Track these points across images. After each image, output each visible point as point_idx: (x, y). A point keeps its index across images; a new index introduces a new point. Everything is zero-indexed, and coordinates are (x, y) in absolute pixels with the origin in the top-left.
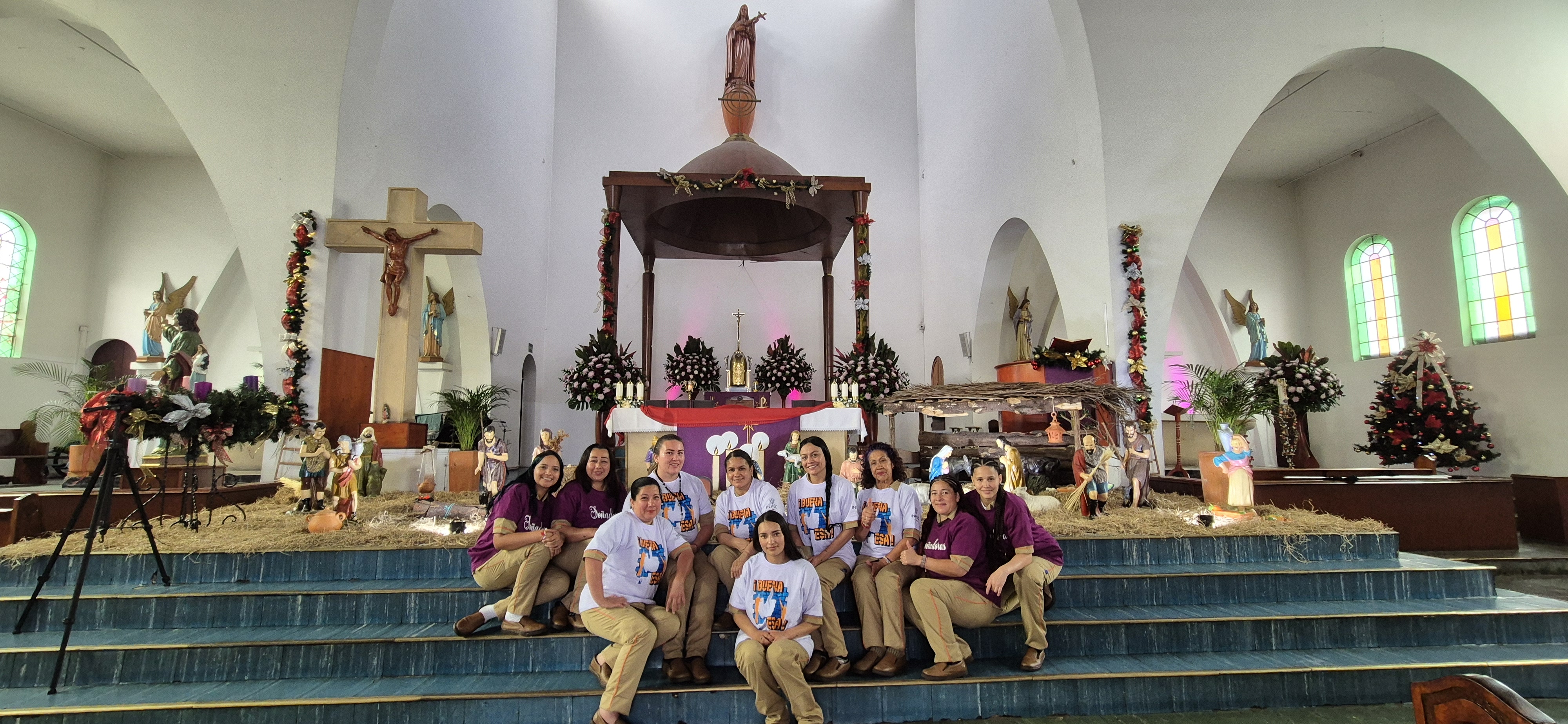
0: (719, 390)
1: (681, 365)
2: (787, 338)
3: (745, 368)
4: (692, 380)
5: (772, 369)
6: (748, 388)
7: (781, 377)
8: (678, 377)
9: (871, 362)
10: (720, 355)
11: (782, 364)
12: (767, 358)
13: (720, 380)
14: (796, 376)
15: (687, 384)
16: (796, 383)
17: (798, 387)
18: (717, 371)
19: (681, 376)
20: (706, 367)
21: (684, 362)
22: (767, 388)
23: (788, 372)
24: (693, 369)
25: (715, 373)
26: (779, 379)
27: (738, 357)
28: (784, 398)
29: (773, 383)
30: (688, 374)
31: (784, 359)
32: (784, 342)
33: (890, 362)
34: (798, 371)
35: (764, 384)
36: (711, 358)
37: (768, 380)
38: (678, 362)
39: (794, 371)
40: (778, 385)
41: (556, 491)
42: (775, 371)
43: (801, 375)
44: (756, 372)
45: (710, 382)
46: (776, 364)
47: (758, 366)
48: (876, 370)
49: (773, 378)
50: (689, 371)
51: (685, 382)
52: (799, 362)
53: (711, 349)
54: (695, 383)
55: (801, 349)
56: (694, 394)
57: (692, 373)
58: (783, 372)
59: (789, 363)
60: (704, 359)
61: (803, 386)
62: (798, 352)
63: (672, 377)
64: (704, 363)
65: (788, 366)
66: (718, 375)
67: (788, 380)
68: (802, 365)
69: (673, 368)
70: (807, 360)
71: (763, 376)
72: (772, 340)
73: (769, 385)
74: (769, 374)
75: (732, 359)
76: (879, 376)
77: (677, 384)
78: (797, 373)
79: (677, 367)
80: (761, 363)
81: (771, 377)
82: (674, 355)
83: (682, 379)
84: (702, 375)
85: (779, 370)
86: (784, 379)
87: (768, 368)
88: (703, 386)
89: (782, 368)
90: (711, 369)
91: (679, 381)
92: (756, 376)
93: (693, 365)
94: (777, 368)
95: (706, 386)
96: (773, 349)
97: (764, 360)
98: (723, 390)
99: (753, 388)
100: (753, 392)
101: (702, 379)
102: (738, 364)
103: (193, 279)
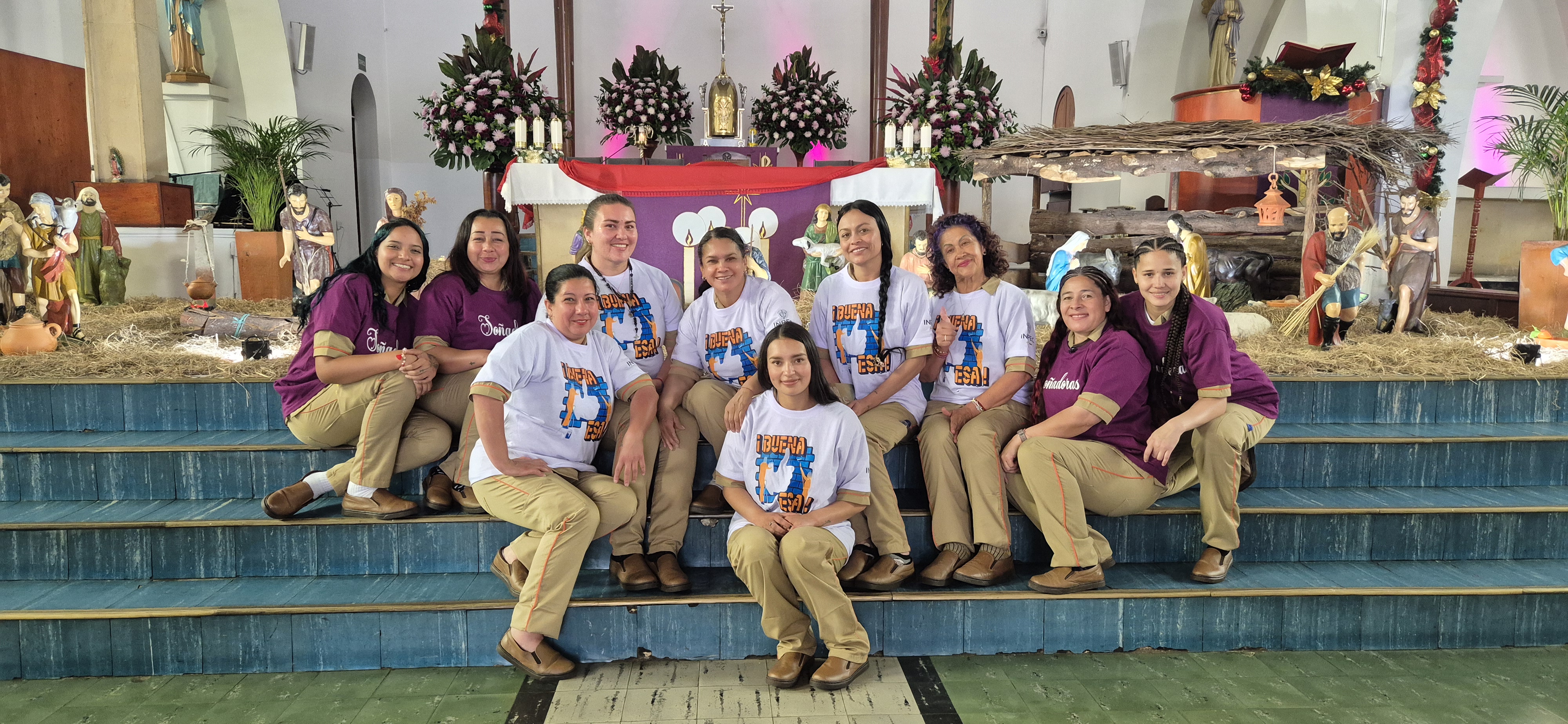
0: (691, 143)
1: (626, 98)
2: (807, 53)
3: (735, 105)
4: (645, 124)
5: (780, 108)
6: (739, 142)
7: (796, 122)
8: (621, 119)
9: (953, 91)
10: (692, 81)
11: (797, 98)
12: (772, 88)
13: (693, 125)
14: (821, 119)
15: (637, 132)
16: (822, 133)
17: (824, 139)
18: (687, 109)
19: (625, 117)
20: (669, 101)
21: (630, 93)
22: (772, 139)
23: (807, 113)
24: (645, 104)
25: (683, 112)
26: (792, 126)
27: (723, 86)
28: (800, 157)
29: (782, 132)
30: (637, 114)
31: (801, 89)
32: (801, 59)
33: (986, 91)
34: (826, 110)
35: (766, 134)
36: (677, 86)
37: (773, 126)
38: (621, 93)
39: (818, 110)
40: (790, 135)
41: (418, 288)
42: (785, 111)
43: (829, 117)
44: (754, 112)
45: (675, 129)
46: (787, 98)
47: (757, 101)
48: (962, 106)
49: (783, 124)
50: (639, 108)
51: (633, 128)
52: (827, 95)
53: (676, 72)
54: (650, 129)
55: (831, 73)
56: (649, 150)
57: (645, 112)
58: (800, 112)
59: (809, 98)
60: (664, 89)
61: (833, 137)
62: (825, 78)
63: (611, 118)
64: (664, 95)
65: (808, 102)
66: (688, 116)
67: (808, 127)
68: (832, 100)
69: (612, 103)
70: (842, 92)
71: (765, 119)
73: (776, 135)
74: (775, 116)
75: (712, 90)
76: (966, 116)
77: (619, 131)
78: (824, 113)
79: (618, 101)
80: (762, 96)
81: (779, 121)
82: (612, 80)
83: (628, 122)
84: (661, 117)
85: (792, 110)
86: (802, 124)
87: (774, 105)
88: (664, 135)
89: (798, 105)
90: (677, 105)
91: (622, 126)
92: (753, 119)
93: (645, 98)
94: (790, 105)
95: (669, 136)
96: (783, 71)
97: (768, 92)
98: (698, 143)
99: (749, 140)
100: (748, 148)
101: (663, 123)
102: (723, 98)
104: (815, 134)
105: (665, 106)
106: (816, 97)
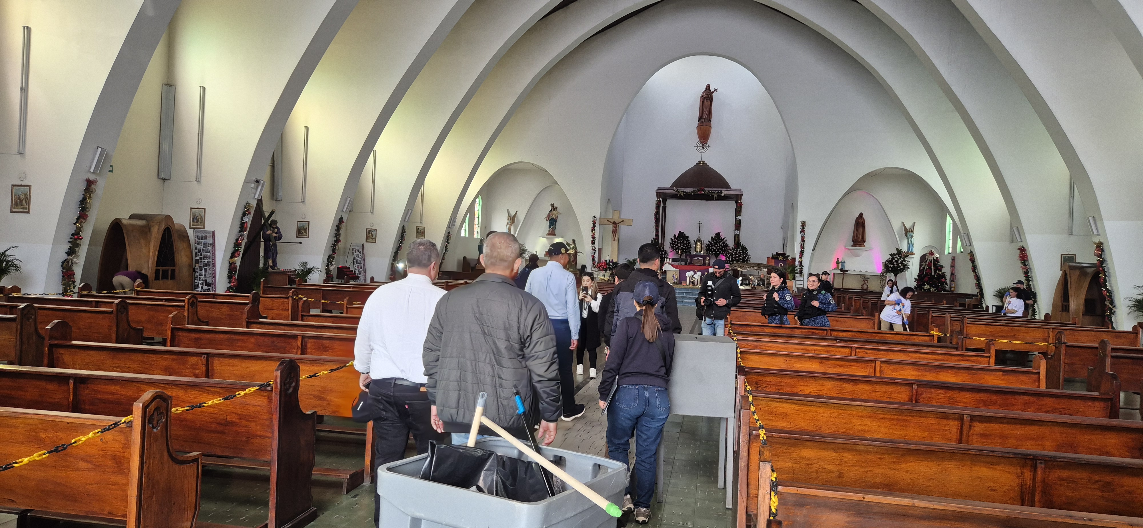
0: (691, 253)
1: (676, 243)
3: (702, 245)
5: (712, 246)
6: (702, 253)
7: (716, 249)
9: (738, 251)
10: (692, 239)
11: (717, 244)
12: (711, 241)
13: (691, 249)
14: (721, 249)
17: (722, 254)
18: (690, 246)
19: (676, 247)
21: (677, 242)
22: (710, 253)
23: (718, 248)
24: (681, 245)
26: (714, 250)
27: (699, 240)
29: (712, 252)
31: (717, 242)
32: (718, 234)
33: (746, 252)
34: (723, 247)
35: (708, 252)
36: (688, 240)
39: (721, 247)
42: (713, 247)
43: (723, 249)
44: (706, 247)
45: (687, 250)
46: (714, 243)
48: (739, 254)
51: (678, 250)
52: (723, 243)
53: (688, 237)
54: (681, 250)
56: (681, 255)
57: (680, 247)
58: (716, 247)
59: (719, 243)
60: (685, 241)
61: (724, 253)
62: (724, 239)
63: (672, 248)
65: (719, 245)
66: (690, 247)
67: (718, 251)
68: (725, 244)
69: (673, 244)
70: (727, 242)
71: (708, 248)
72: (713, 234)
75: (696, 241)
80: (708, 243)
81: (711, 249)
82: (673, 239)
88: (684, 252)
90: (688, 245)
91: (675, 250)
93: (681, 243)
95: (686, 252)
96: (713, 237)
97: (709, 242)
98: (692, 254)
99: (704, 253)
100: (704, 255)
101: (684, 249)
102: (699, 243)
103: (517, 212)
104: (720, 253)
105: (685, 245)
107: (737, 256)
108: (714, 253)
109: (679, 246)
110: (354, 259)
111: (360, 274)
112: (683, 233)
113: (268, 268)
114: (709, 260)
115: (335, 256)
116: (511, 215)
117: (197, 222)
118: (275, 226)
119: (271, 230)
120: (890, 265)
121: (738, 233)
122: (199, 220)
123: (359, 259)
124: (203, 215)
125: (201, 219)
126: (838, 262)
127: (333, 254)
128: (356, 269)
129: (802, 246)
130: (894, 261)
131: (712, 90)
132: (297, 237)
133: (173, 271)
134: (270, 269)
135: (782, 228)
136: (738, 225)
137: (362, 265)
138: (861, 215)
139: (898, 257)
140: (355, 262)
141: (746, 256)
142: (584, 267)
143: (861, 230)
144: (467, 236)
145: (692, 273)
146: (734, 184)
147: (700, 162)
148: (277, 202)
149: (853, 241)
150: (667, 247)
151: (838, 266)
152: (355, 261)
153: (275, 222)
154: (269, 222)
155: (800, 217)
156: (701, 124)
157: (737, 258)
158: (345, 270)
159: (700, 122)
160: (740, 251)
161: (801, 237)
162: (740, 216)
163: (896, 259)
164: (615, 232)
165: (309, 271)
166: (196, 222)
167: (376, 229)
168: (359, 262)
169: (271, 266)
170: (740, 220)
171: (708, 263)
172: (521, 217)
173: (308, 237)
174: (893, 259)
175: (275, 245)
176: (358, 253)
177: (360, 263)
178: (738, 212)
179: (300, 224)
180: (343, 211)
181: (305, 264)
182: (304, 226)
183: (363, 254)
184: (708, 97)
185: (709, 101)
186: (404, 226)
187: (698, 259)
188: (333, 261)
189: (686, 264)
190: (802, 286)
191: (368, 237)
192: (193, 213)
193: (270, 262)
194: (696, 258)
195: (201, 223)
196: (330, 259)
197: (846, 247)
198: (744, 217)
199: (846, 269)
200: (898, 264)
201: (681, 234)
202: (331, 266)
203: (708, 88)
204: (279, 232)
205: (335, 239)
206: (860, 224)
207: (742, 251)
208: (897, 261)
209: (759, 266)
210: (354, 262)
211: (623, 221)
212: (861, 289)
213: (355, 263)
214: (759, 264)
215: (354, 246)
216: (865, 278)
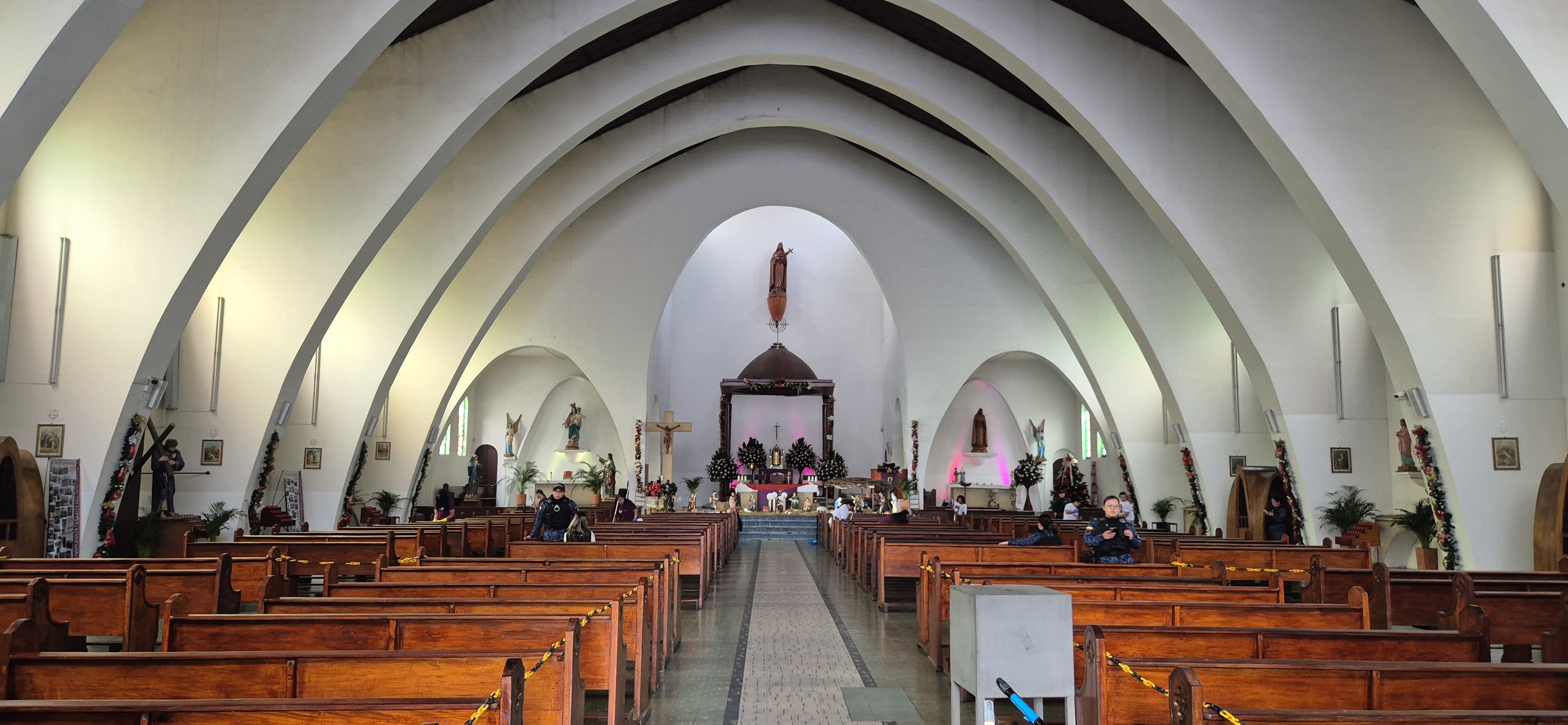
0: (766, 467)
1: (746, 454)
2: (803, 439)
4: (752, 463)
5: (794, 457)
6: (781, 467)
7: (799, 461)
9: (832, 462)
10: (767, 448)
11: (799, 453)
12: (792, 450)
13: (767, 462)
15: (750, 465)
16: (807, 464)
17: (808, 466)
18: (765, 457)
19: (746, 461)
20: (760, 455)
21: (748, 452)
22: (791, 467)
23: (802, 458)
24: (753, 456)
26: (798, 462)
27: (776, 449)
28: (800, 472)
30: (750, 459)
31: (801, 450)
32: (801, 441)
35: (789, 465)
36: (762, 450)
37: (792, 463)
38: (745, 452)
39: (806, 458)
42: (796, 458)
43: (809, 460)
44: (786, 458)
45: (761, 464)
46: (796, 453)
47: (787, 455)
48: (833, 466)
49: (795, 462)
52: (809, 452)
53: (762, 445)
54: (754, 464)
56: (753, 470)
57: (752, 459)
58: (800, 458)
59: (803, 453)
60: (758, 451)
61: (811, 465)
62: (809, 446)
63: (742, 460)
64: (758, 453)
65: (803, 455)
66: (765, 459)
67: (802, 463)
68: (810, 454)
69: (743, 456)
70: (814, 451)
71: (789, 459)
72: (795, 441)
74: (792, 459)
78: (808, 459)
80: (789, 453)
81: (794, 460)
82: (742, 448)
84: (757, 460)
87: (792, 455)
88: (758, 466)
89: (800, 456)
90: (762, 457)
91: (746, 464)
92: (785, 460)
93: (752, 454)
94: (797, 456)
95: (760, 466)
96: (795, 445)
97: (790, 451)
98: (768, 468)
99: (784, 466)
100: (784, 469)
101: (758, 462)
102: (776, 453)
103: (521, 416)
104: (805, 466)
105: (759, 456)
106: (805, 453)
107: (831, 469)
108: (797, 465)
109: (751, 457)
110: (286, 494)
111: (295, 517)
112: (755, 439)
113: (160, 514)
114: (792, 475)
115: (264, 491)
116: (512, 421)
117: (50, 445)
118: (173, 449)
119: (166, 455)
120: (1020, 476)
121: (831, 439)
122: (53, 443)
123: (293, 494)
124: (59, 435)
125: (57, 441)
126: (956, 474)
127: (262, 489)
128: (289, 510)
129: (915, 453)
130: (1025, 470)
131: (786, 251)
132: (202, 464)
133: (14, 526)
134: (163, 516)
135: (882, 430)
136: (828, 428)
137: (298, 503)
138: (980, 411)
139: (1030, 465)
140: (288, 499)
141: (842, 469)
142: (623, 492)
143: (981, 430)
144: (448, 453)
145: (775, 494)
146: (821, 373)
147: (774, 344)
148: (170, 411)
149: (973, 445)
150: (737, 461)
151: (956, 479)
152: (288, 497)
153: (174, 443)
154: (164, 443)
155: (910, 416)
156: (774, 295)
157: (831, 472)
158: (273, 512)
159: (772, 291)
160: (834, 462)
161: (913, 442)
162: (833, 415)
163: (1027, 467)
164: (668, 441)
165: (227, 515)
166: (48, 447)
167: (321, 449)
168: (294, 499)
169: (164, 511)
170: (833, 421)
171: (790, 480)
172: (527, 423)
173: (221, 464)
174: (1023, 467)
175: (172, 479)
176: (292, 485)
177: (296, 501)
178: (828, 408)
179: (207, 445)
180: (277, 423)
181: (220, 505)
182: (214, 447)
183: (301, 487)
184: (781, 260)
185: (782, 264)
186: (364, 443)
187: (777, 475)
188: (260, 500)
189: (760, 482)
190: (916, 507)
191: (307, 461)
192: (42, 432)
193: (164, 505)
194: (775, 474)
195: (55, 448)
196: (256, 496)
197: (966, 454)
198: (835, 418)
199: (967, 482)
200: (1029, 474)
201: (752, 441)
202: (259, 506)
203: (780, 248)
204: (179, 458)
205: (265, 466)
206: (980, 422)
207: (837, 462)
208: (1028, 470)
209: (861, 481)
210: (286, 499)
211: (679, 426)
212: (987, 507)
213: (288, 501)
214: (862, 480)
215: (286, 475)
216: (991, 493)
